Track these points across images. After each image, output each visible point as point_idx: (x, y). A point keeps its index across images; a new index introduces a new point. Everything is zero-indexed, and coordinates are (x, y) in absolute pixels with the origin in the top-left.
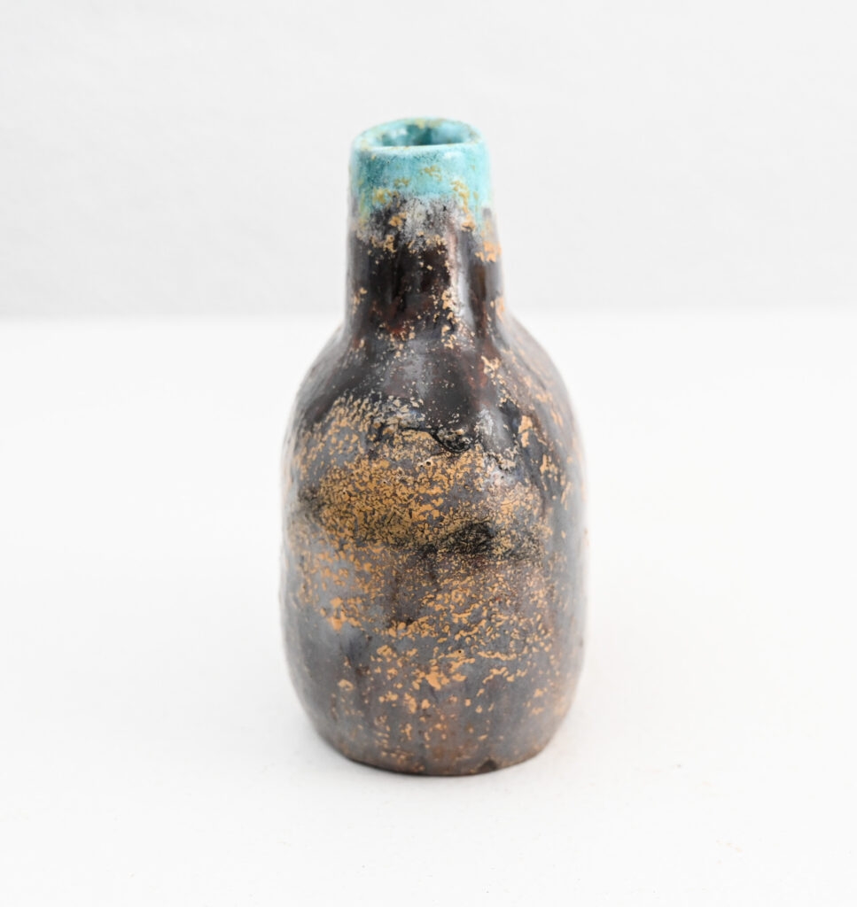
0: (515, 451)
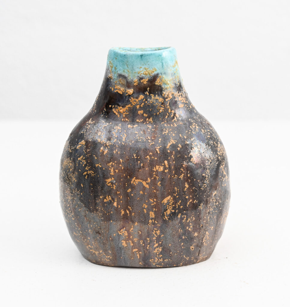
0: (73, 148)
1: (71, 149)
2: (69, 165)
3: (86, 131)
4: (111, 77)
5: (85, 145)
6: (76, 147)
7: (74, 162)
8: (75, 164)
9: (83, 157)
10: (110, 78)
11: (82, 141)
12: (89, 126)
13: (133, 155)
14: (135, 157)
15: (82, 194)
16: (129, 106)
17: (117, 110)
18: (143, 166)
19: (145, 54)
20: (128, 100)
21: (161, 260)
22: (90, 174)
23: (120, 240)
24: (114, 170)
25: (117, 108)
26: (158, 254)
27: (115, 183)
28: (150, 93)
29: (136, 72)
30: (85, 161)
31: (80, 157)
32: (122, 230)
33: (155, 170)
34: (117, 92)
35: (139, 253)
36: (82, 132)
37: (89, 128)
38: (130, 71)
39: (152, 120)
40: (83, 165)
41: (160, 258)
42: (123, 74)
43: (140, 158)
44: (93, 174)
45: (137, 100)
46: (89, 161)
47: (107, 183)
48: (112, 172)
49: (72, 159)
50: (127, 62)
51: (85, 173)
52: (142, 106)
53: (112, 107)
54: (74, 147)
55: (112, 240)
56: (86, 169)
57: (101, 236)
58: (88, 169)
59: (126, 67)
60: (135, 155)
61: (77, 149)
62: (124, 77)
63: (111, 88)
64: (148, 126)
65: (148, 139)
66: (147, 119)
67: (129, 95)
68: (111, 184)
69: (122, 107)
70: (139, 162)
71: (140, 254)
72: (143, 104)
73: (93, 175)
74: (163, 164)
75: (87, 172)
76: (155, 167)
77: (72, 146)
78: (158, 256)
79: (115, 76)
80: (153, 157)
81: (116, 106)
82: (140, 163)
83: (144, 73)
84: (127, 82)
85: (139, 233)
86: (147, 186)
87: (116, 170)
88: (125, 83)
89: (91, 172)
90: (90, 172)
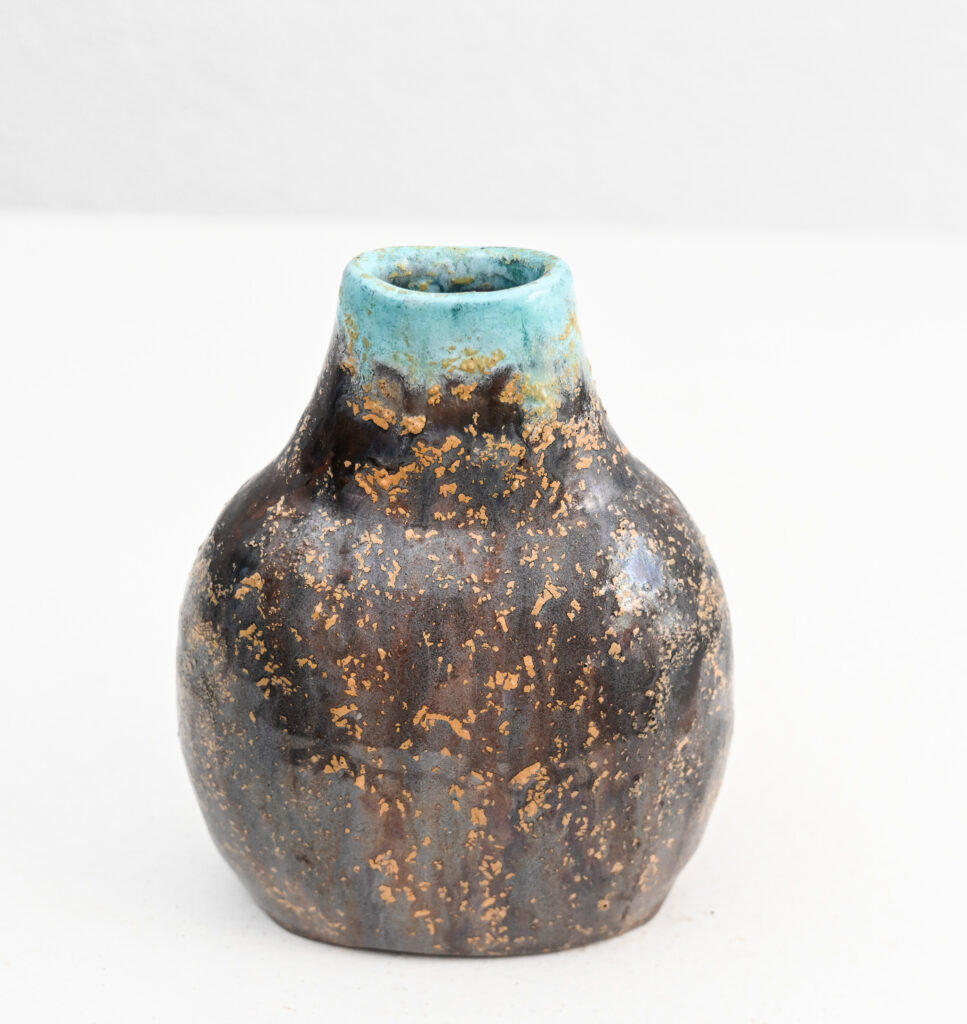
0: (224, 593)
1: (216, 595)
2: (212, 648)
3: (267, 543)
4: (351, 370)
5: (262, 592)
6: (234, 592)
7: (227, 639)
8: (230, 648)
9: (256, 631)
10: (348, 370)
11: (253, 577)
12: (276, 524)
13: (422, 636)
14: (429, 644)
15: (251, 742)
16: (411, 467)
17: (370, 478)
18: (452, 672)
19: (467, 305)
20: (409, 448)
21: (505, 939)
22: (280, 686)
23: (376, 883)
24: (358, 680)
25: (370, 472)
26: (493, 923)
27: (361, 721)
28: (481, 429)
29: (435, 364)
30: (262, 643)
31: (245, 627)
32: (380, 857)
33: (491, 684)
34: (371, 420)
35: (433, 920)
36: (252, 543)
37: (277, 533)
38: (415, 356)
39: (487, 514)
40: (258, 657)
41: (502, 935)
42: (392, 364)
43: (443, 648)
44: (287, 686)
45: (438, 452)
46: (275, 646)
47: (336, 718)
48: (352, 688)
49: (218, 628)
50: (407, 329)
51: (264, 682)
52: (453, 469)
53: (353, 466)
54: (227, 590)
55: (348, 883)
56: (267, 668)
57: (312, 868)
58: (272, 672)
59: (401, 343)
60: (426, 637)
61: (235, 600)
62: (396, 375)
63: (349, 404)
64: (471, 534)
65: (473, 583)
66: (470, 512)
67: (412, 436)
68: (349, 723)
69: (388, 469)
70: (440, 659)
71: (436, 925)
72: (457, 463)
73: (289, 689)
74: (519, 668)
75: (270, 682)
76: (491, 678)
77: (219, 585)
78: (494, 930)
79: (366, 367)
80: (485, 645)
81: (366, 466)
82: (445, 663)
83: (464, 367)
84: (407, 394)
85: (435, 866)
86: (466, 735)
87: (364, 682)
88: (398, 395)
89: (283, 682)
90: (279, 681)
